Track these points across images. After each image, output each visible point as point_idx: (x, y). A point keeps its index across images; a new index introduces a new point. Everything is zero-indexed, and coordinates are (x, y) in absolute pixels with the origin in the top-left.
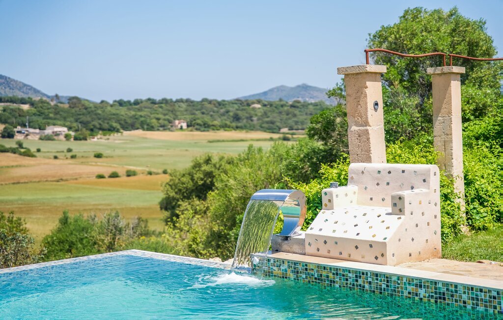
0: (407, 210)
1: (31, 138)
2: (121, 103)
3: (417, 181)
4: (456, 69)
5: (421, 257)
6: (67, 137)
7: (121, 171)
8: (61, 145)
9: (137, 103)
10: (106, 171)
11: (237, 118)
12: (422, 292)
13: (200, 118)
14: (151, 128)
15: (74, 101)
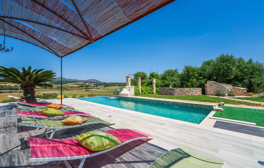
0: (130, 91)
1: (99, 87)
2: (110, 83)
3: (132, 88)
4: (140, 77)
5: (132, 96)
6: (103, 87)
7: (110, 91)
8: (103, 88)
9: (112, 83)
10: (108, 91)
11: (124, 85)
12: (131, 99)
13: (119, 85)
14: (113, 86)
15: (104, 83)
